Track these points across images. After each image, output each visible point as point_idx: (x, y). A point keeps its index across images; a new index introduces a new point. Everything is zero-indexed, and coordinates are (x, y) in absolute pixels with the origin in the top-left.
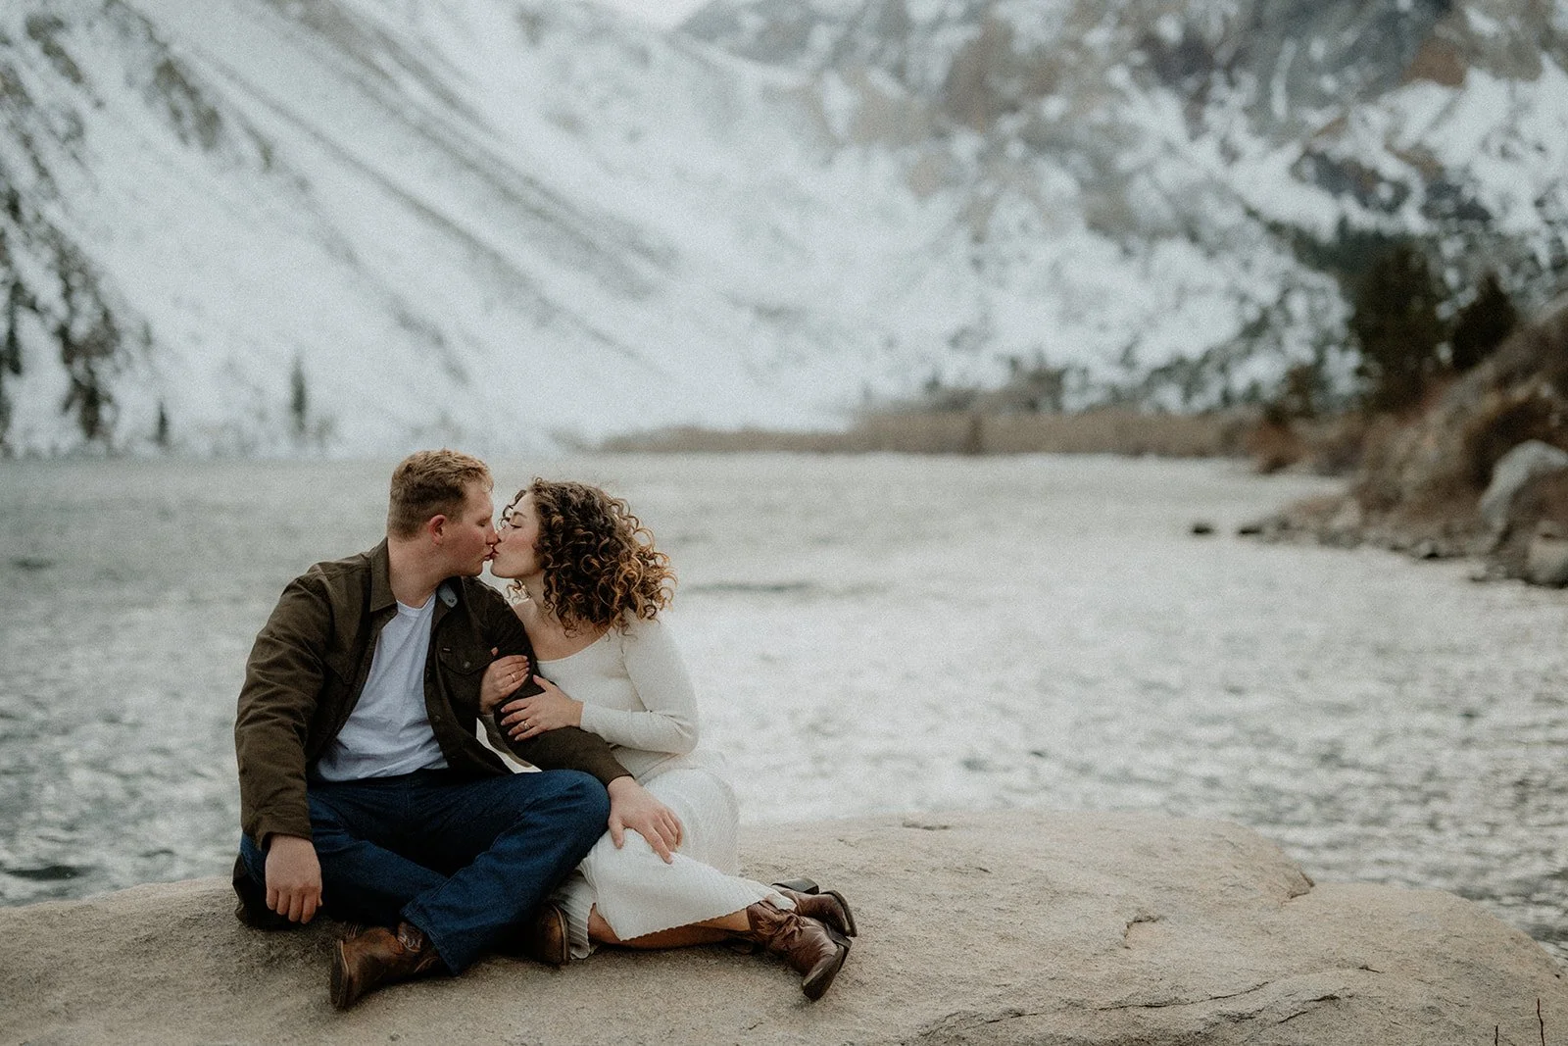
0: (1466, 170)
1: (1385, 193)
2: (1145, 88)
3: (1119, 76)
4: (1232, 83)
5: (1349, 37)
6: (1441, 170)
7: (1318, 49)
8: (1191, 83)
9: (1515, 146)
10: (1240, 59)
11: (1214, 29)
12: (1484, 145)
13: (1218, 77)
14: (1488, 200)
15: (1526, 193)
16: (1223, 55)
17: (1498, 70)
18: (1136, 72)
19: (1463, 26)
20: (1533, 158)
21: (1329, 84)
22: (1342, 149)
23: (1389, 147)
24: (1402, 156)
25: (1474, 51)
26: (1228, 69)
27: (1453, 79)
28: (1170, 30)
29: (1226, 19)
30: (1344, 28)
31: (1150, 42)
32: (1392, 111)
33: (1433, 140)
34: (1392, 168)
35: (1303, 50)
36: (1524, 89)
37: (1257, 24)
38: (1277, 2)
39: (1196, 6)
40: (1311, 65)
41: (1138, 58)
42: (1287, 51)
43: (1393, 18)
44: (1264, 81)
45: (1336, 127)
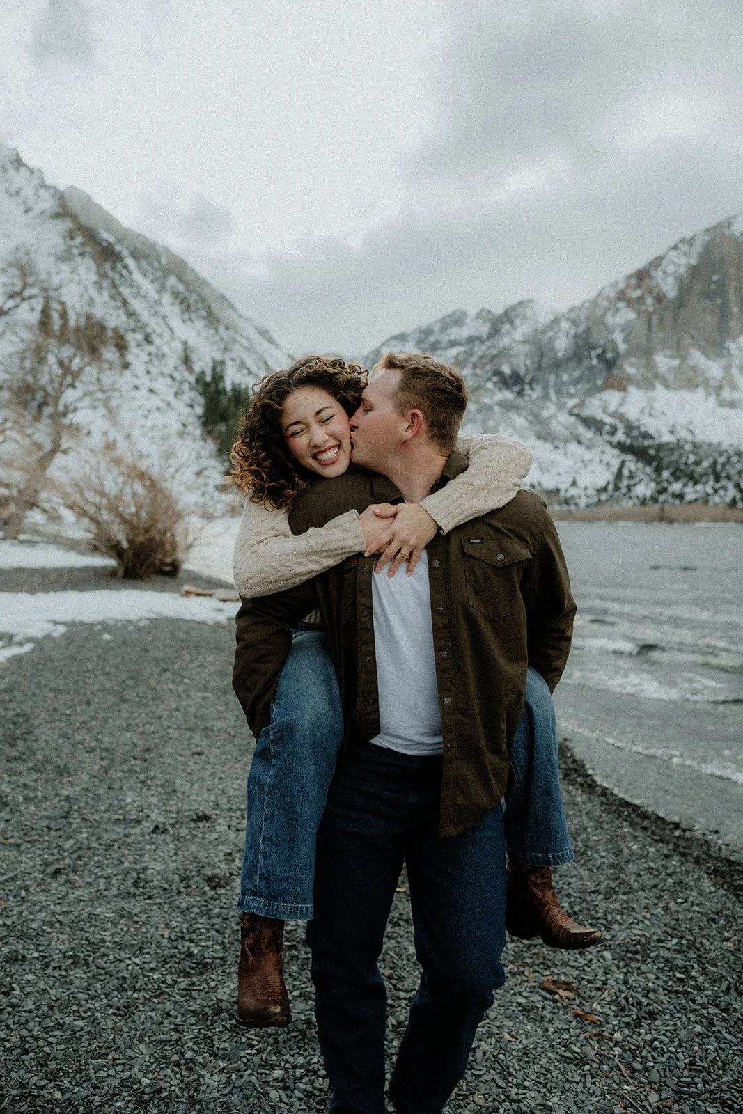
0: (638, 420)
1: (607, 428)
2: (500, 390)
3: (489, 385)
4: (532, 389)
5: (577, 373)
6: (628, 421)
7: (565, 377)
8: (516, 389)
9: (653, 412)
10: (533, 381)
11: (522, 371)
12: (642, 411)
13: (527, 387)
14: (651, 431)
15: (664, 429)
16: (527, 379)
17: (638, 386)
18: (495, 384)
19: (624, 370)
20: (662, 417)
21: (572, 390)
22: (586, 413)
23: (604, 411)
24: (611, 415)
25: (629, 379)
26: (530, 383)
27: (622, 389)
28: (506, 369)
29: (527, 367)
30: (574, 370)
31: (497, 373)
32: (601, 399)
33: (622, 410)
34: (608, 420)
35: (558, 377)
36: (650, 393)
37: (539, 368)
38: (545, 361)
39: (515, 361)
40: (563, 383)
41: (495, 379)
42: (552, 377)
43: (592, 367)
44: (545, 388)
45: (581, 404)
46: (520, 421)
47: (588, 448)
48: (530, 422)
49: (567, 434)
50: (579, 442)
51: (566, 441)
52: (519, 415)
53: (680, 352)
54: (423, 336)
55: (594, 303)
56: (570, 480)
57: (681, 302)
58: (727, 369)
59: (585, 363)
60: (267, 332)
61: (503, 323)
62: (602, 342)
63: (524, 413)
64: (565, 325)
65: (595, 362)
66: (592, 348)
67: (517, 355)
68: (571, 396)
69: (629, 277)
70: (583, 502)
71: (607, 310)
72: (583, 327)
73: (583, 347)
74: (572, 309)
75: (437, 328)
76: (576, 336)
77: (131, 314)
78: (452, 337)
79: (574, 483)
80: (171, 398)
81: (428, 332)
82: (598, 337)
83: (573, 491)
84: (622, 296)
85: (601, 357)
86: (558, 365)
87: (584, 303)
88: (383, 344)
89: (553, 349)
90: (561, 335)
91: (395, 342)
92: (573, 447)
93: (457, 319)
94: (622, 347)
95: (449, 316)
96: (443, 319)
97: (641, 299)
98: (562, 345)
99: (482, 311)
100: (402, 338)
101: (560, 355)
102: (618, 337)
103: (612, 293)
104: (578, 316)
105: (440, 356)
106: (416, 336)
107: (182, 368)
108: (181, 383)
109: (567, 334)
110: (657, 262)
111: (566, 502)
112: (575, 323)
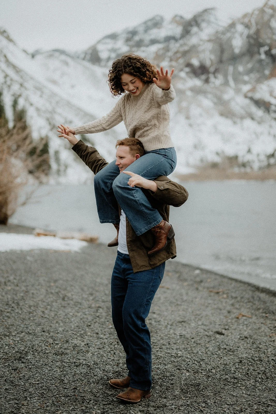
1: (273, 108)
2: (191, 78)
3: (183, 74)
4: (215, 77)
5: (250, 66)
7: (241, 69)
8: (204, 77)
10: (216, 71)
11: (208, 63)
13: (211, 76)
16: (212, 69)
18: (187, 73)
21: (246, 78)
22: (257, 96)
23: (271, 95)
24: (275, 98)
26: (214, 73)
28: (195, 62)
29: (211, 60)
30: (248, 63)
31: (189, 65)
32: (268, 85)
34: (274, 101)
35: (235, 69)
37: (221, 61)
38: (226, 56)
39: (202, 56)
40: (240, 73)
41: (187, 69)
42: (231, 69)
43: (261, 61)
44: (226, 76)
45: (253, 90)
46: (207, 102)
47: (259, 123)
48: (215, 104)
49: (243, 112)
50: (253, 119)
51: (242, 118)
52: (207, 97)
54: (130, 35)
55: (262, 11)
56: (246, 148)
59: (257, 57)
60: (5, 31)
61: (192, 26)
62: (268, 41)
63: (210, 96)
64: (240, 28)
65: (263, 56)
66: (261, 45)
67: (204, 51)
68: (245, 83)
70: (256, 166)
71: (272, 16)
72: (253, 30)
73: (254, 45)
74: (245, 16)
75: (141, 29)
76: (249, 37)
78: (153, 37)
79: (249, 151)
81: (134, 33)
82: (265, 37)
83: (248, 157)
85: (268, 53)
86: (234, 59)
87: (254, 10)
88: (99, 42)
89: (231, 47)
90: (237, 35)
91: (108, 41)
92: (248, 123)
93: (156, 23)
95: (151, 20)
96: (145, 23)
98: (238, 43)
99: (176, 16)
100: (113, 37)
101: (237, 51)
104: (250, 21)
105: (144, 51)
106: (125, 36)
109: (241, 35)
111: (244, 165)
112: (247, 26)
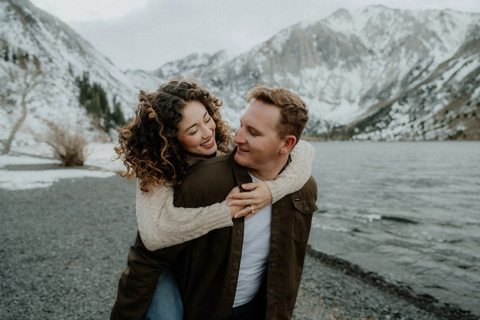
2: (214, 87)
3: (209, 85)
4: (226, 87)
5: (244, 81)
7: (239, 83)
8: (220, 86)
10: (226, 84)
11: (222, 79)
13: (224, 86)
16: (224, 82)
19: (262, 80)
21: (242, 88)
28: (216, 79)
29: (224, 78)
31: (212, 80)
35: (237, 83)
37: (229, 78)
38: (232, 76)
39: (219, 75)
40: (239, 85)
41: (211, 83)
42: (234, 83)
43: (249, 79)
44: (232, 86)
48: (226, 101)
49: (240, 105)
51: (240, 109)
53: (283, 73)
54: (180, 63)
55: (250, 53)
57: (283, 54)
58: (301, 81)
59: (247, 77)
61: (213, 59)
62: (253, 69)
64: (239, 61)
65: (251, 77)
66: (249, 71)
67: (220, 73)
68: (242, 90)
69: (263, 43)
71: (255, 55)
72: (246, 62)
73: (246, 71)
74: (241, 55)
75: (186, 60)
76: (244, 66)
77: (42, 49)
78: (192, 64)
80: (63, 88)
81: (182, 62)
82: (252, 66)
84: (261, 50)
85: (253, 75)
86: (237, 78)
87: (246, 52)
88: (163, 66)
89: (234, 71)
90: (237, 65)
91: (168, 66)
93: (194, 57)
94: (261, 71)
95: (191, 55)
96: (188, 57)
97: (268, 52)
98: (238, 69)
99: (205, 54)
100: (171, 64)
101: (237, 73)
102: (260, 67)
103: (257, 49)
104: (244, 58)
106: (177, 63)
107: (69, 74)
108: (69, 81)
109: (239, 65)
110: (274, 38)
112: (243, 60)
